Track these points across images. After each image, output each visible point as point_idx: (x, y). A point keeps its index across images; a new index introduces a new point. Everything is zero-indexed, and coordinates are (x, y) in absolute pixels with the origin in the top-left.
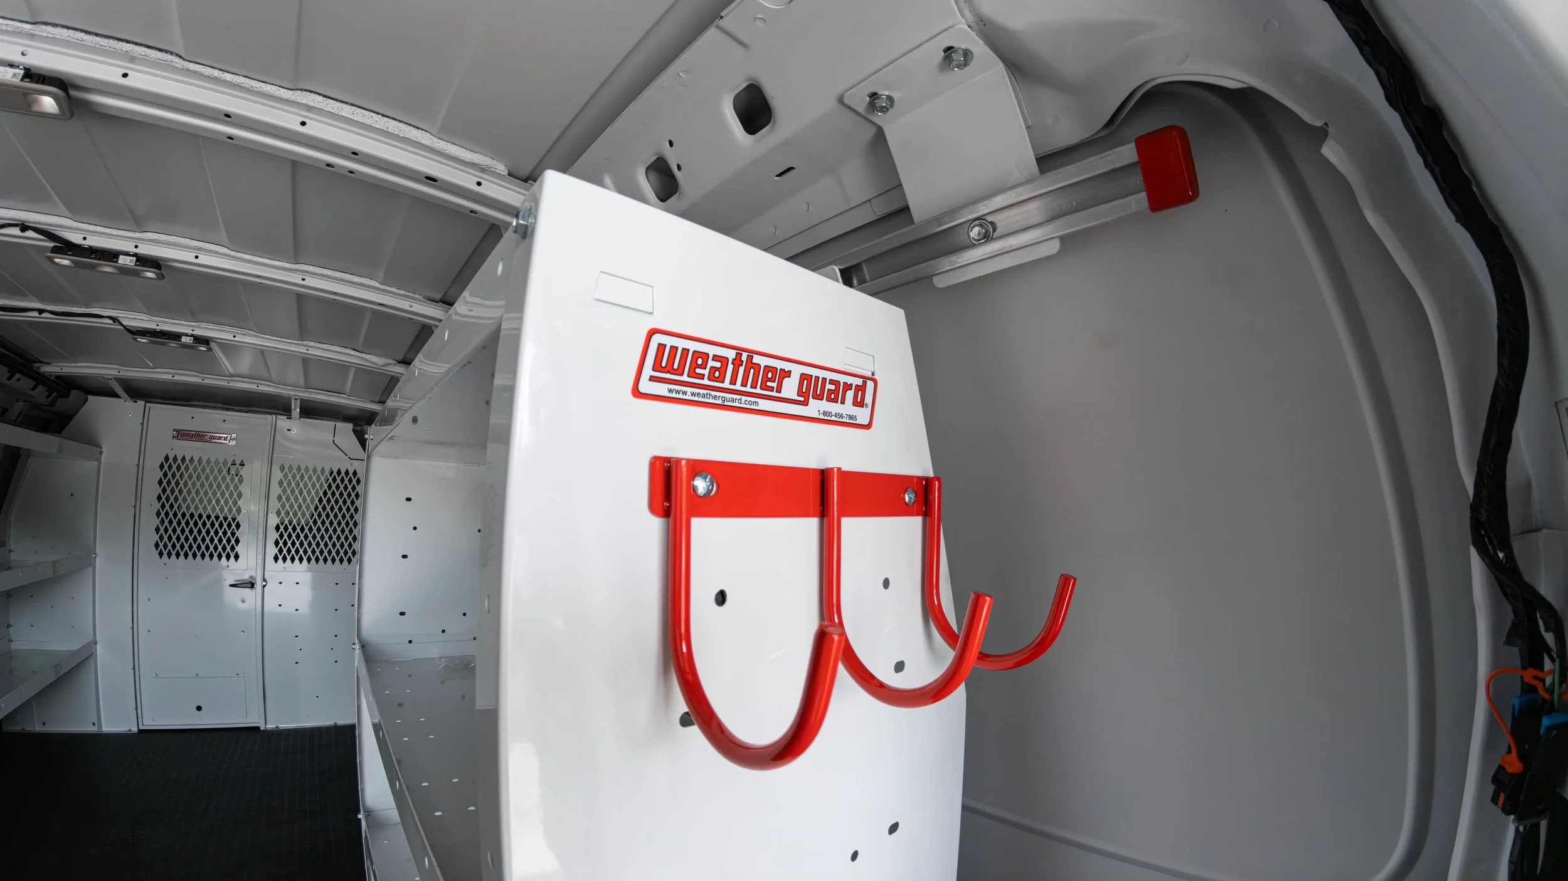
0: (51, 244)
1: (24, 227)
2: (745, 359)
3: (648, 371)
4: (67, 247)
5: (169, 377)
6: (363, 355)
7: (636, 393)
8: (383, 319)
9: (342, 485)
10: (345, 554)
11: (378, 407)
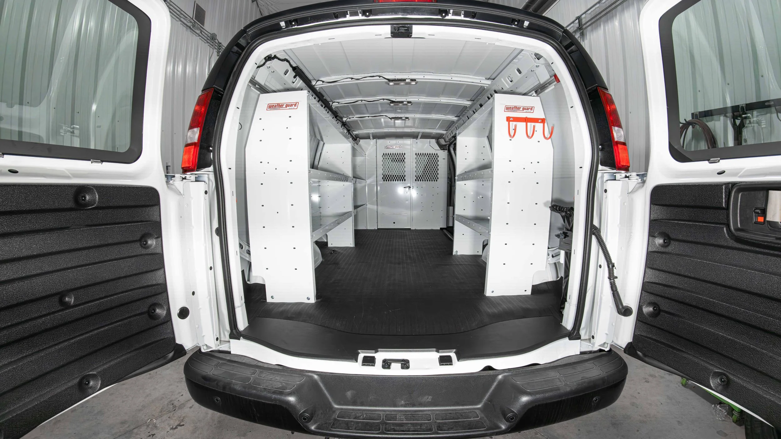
0: (390, 102)
1: (384, 99)
2: (516, 107)
3: (505, 109)
4: (393, 102)
5: (387, 130)
6: (446, 116)
7: (505, 111)
8: (455, 106)
9: (433, 158)
10: (436, 179)
11: (444, 132)
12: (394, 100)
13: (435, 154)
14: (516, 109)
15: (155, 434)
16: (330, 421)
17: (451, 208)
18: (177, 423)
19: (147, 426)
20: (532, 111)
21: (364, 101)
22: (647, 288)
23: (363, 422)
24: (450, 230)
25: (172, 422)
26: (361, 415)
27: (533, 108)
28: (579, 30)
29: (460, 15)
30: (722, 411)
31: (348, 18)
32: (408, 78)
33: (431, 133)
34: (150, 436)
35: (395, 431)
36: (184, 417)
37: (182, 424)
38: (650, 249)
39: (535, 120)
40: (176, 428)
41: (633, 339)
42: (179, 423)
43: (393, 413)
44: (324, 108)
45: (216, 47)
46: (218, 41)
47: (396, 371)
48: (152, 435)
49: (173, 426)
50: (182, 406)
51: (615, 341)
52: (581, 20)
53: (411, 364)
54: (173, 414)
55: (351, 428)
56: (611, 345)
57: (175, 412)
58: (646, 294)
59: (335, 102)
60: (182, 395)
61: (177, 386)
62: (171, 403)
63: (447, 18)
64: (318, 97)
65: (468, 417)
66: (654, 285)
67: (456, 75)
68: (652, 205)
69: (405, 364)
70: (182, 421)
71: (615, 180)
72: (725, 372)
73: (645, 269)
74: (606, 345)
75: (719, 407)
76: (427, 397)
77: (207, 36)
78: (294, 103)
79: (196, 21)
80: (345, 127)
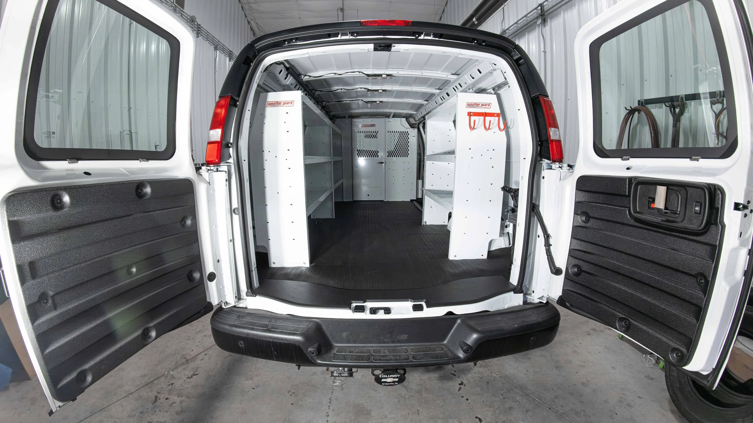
0: (367, 90)
2: (476, 103)
3: (467, 105)
5: (362, 111)
6: (417, 100)
9: (404, 135)
10: (407, 155)
11: (415, 113)
12: (370, 89)
13: (405, 132)
14: (476, 105)
15: (173, 383)
16: (331, 355)
17: (420, 181)
18: (192, 373)
19: (165, 377)
20: (489, 107)
21: (344, 89)
22: (572, 253)
23: (356, 355)
24: (420, 201)
25: (187, 373)
26: (354, 351)
27: (490, 104)
28: (541, 16)
29: (430, 36)
30: (652, 360)
31: (339, 37)
32: (384, 73)
33: (402, 113)
34: (169, 385)
35: (381, 360)
36: (197, 368)
37: (196, 373)
38: (575, 225)
39: (492, 115)
40: (191, 377)
41: (562, 293)
42: (193, 373)
43: (378, 348)
44: (308, 96)
45: (196, 29)
46: (197, 23)
47: (381, 316)
48: (171, 384)
49: (188, 376)
50: (194, 358)
51: (550, 295)
52: (544, 6)
53: (392, 311)
54: (187, 366)
55: (347, 359)
56: (547, 298)
57: (189, 364)
58: (572, 258)
59: (318, 90)
60: (192, 350)
61: (187, 343)
62: (184, 356)
63: (420, 38)
64: (304, 88)
65: (435, 350)
66: (577, 251)
67: (426, 71)
68: (577, 191)
69: (387, 311)
70: (196, 371)
71: (552, 169)
72: (627, 318)
73: (571, 239)
74: (544, 298)
75: (649, 357)
76: (404, 335)
77: (187, 19)
78: (291, 102)
79: (177, 5)
80: (325, 110)
